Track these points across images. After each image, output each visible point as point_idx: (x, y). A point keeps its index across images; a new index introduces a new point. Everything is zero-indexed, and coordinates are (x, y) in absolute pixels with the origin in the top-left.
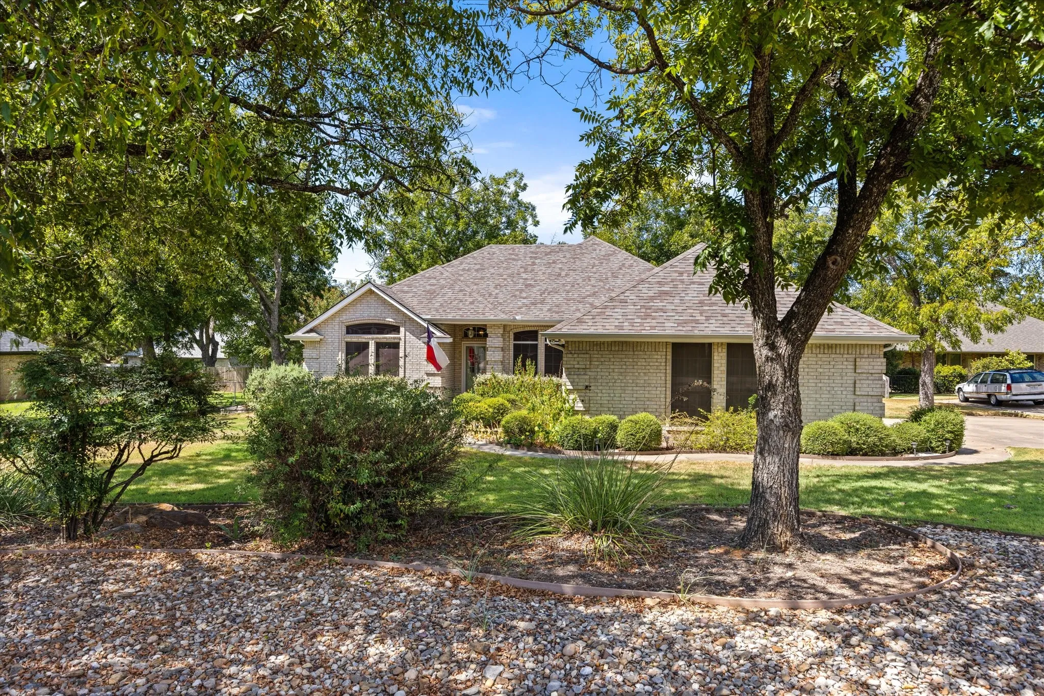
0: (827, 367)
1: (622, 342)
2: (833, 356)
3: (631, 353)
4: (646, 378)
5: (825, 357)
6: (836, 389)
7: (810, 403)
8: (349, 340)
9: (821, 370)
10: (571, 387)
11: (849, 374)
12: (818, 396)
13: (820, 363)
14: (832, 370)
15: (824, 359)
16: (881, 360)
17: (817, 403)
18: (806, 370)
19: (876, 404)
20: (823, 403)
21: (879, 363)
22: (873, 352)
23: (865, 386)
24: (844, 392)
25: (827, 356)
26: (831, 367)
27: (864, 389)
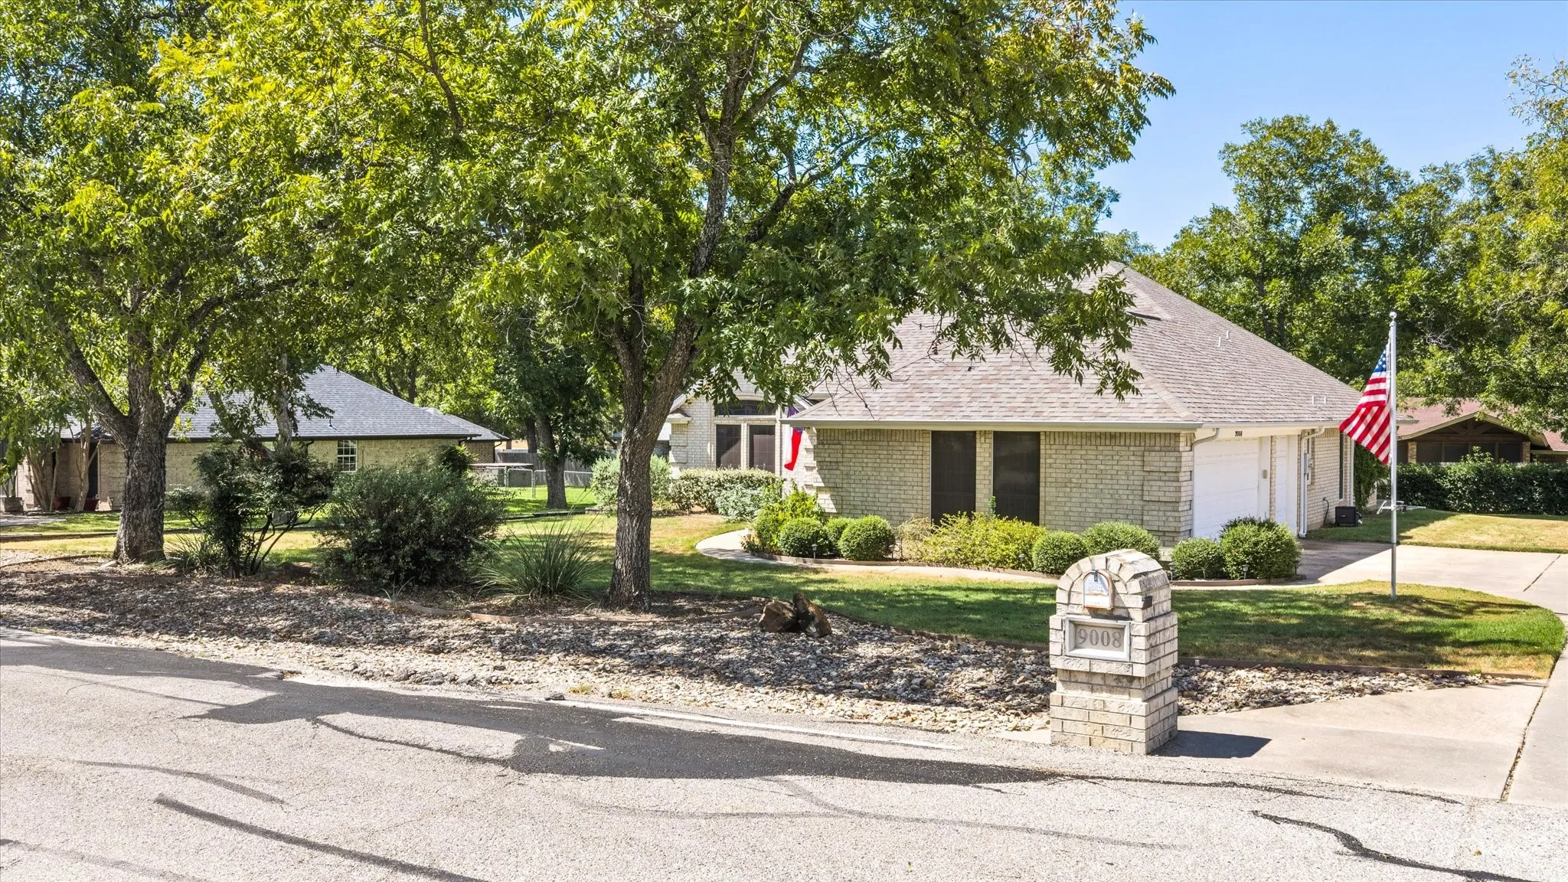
0: (1110, 463)
1: (876, 430)
2: (1117, 448)
3: (885, 443)
4: (902, 475)
5: (1107, 450)
6: (1121, 492)
7: (1089, 510)
8: (719, 422)
9: (1102, 467)
10: (822, 485)
11: (1136, 473)
12: (1098, 501)
13: (1101, 457)
14: (1116, 467)
15: (1106, 453)
16: (1176, 454)
17: (1097, 510)
18: (1084, 466)
19: (1169, 514)
20: (1104, 511)
21: (1173, 459)
22: (1167, 444)
23: (1154, 488)
24: (1131, 497)
25: (1110, 448)
26: (1115, 462)
27: (1155, 493)
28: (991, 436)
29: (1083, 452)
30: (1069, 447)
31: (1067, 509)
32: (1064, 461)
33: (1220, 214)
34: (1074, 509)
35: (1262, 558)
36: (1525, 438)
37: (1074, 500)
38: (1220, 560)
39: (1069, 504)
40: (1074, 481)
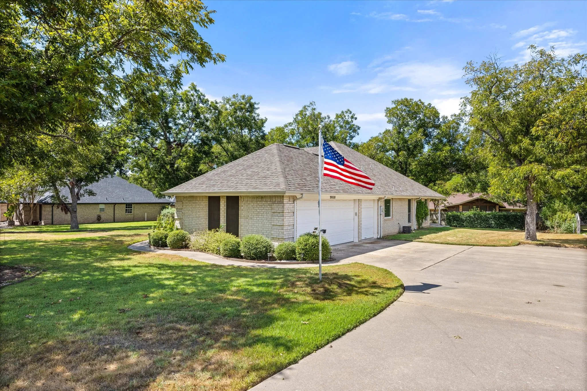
0: (261, 208)
1: (192, 196)
2: (263, 202)
3: (194, 201)
4: (199, 214)
6: (264, 221)
7: (254, 228)
9: (258, 210)
11: (269, 213)
12: (257, 225)
13: (258, 206)
14: (263, 211)
15: (260, 204)
16: (282, 205)
17: (257, 229)
18: (253, 210)
19: (280, 231)
20: (259, 229)
21: (281, 207)
22: (279, 200)
23: (275, 219)
24: (268, 223)
25: (261, 202)
26: (263, 208)
27: (275, 222)
28: (225, 198)
29: (253, 204)
30: (248, 202)
31: (247, 228)
32: (247, 208)
33: (387, 132)
34: (250, 228)
35: (309, 251)
36: (497, 204)
37: (250, 224)
38: (293, 251)
39: (248, 226)
40: (250, 216)
